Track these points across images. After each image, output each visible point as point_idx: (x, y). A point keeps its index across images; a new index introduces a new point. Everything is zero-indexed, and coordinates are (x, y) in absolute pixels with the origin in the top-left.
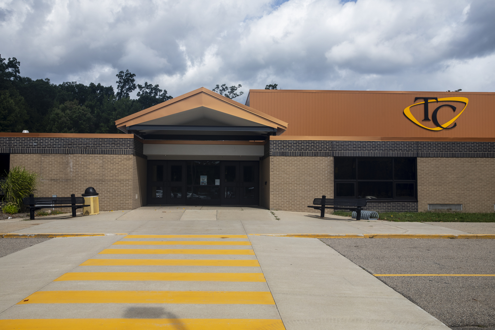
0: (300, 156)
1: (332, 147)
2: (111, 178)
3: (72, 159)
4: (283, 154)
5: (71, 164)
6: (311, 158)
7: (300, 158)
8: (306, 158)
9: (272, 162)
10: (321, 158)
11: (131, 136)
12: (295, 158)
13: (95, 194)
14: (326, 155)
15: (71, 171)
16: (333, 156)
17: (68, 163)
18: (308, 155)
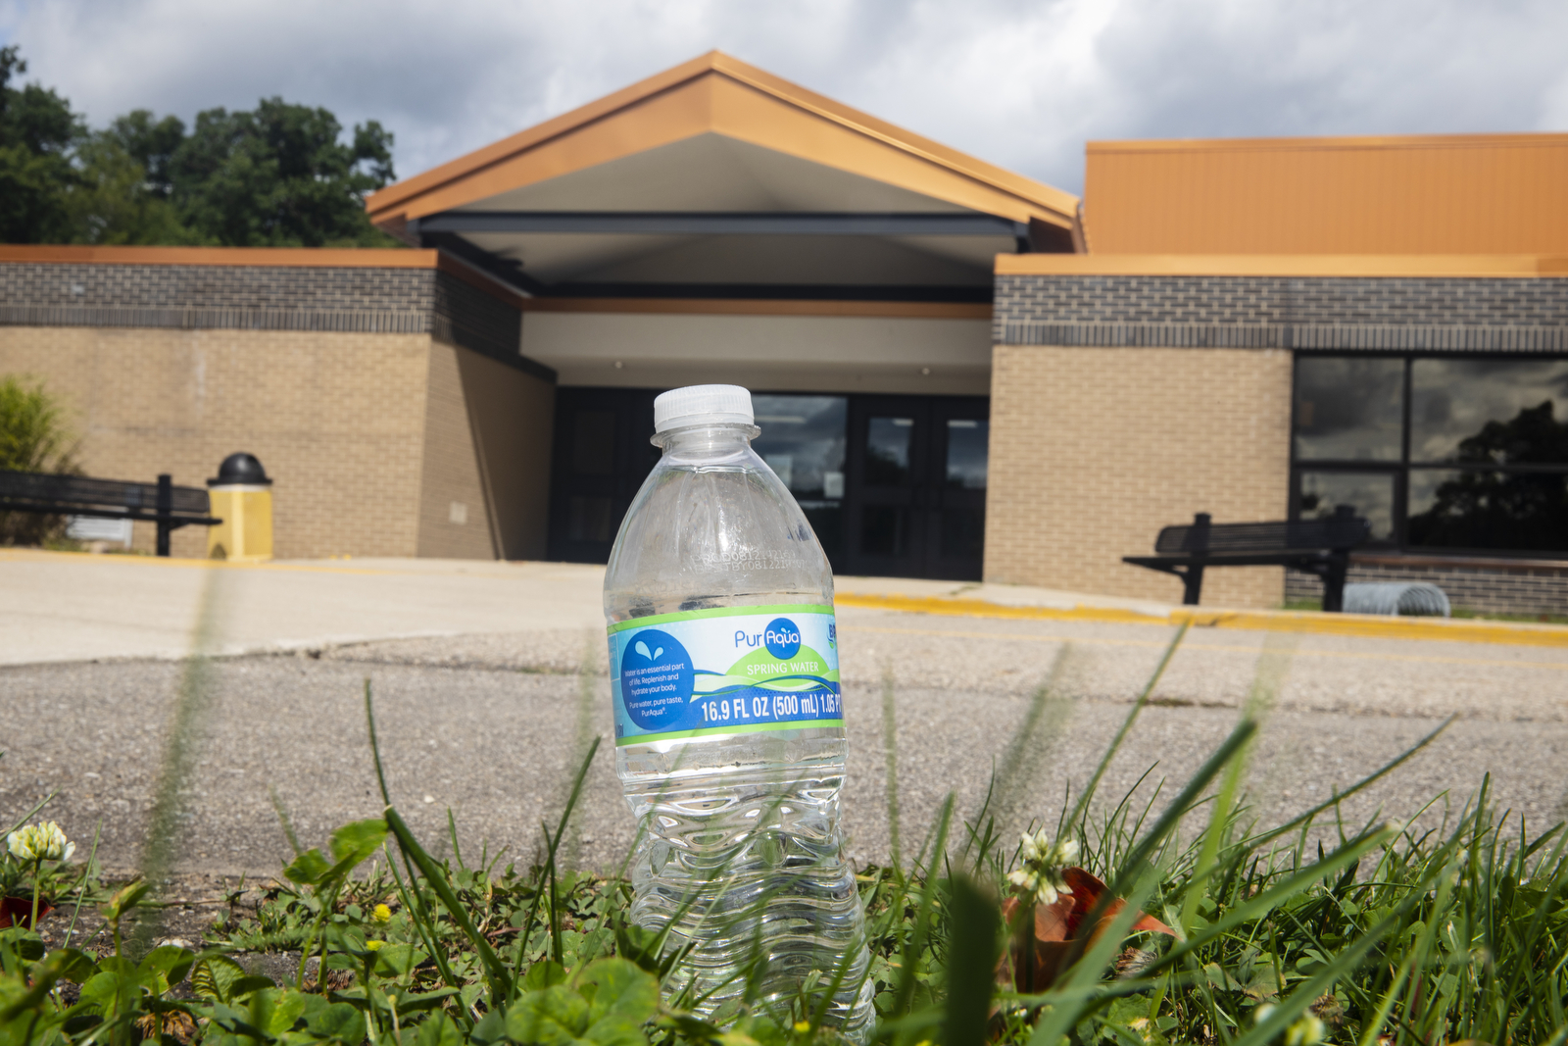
0: (1131, 343)
1: (1288, 304)
2: (344, 428)
3: (202, 347)
4: (1055, 338)
5: (201, 370)
6: (1182, 356)
7: (1132, 355)
8: (1160, 355)
9: (1003, 369)
10: (1229, 356)
11: (429, 258)
12: (1109, 355)
13: (256, 475)
14: (1257, 342)
15: (197, 398)
16: (1288, 347)
17: (187, 365)
18: (1167, 342)
